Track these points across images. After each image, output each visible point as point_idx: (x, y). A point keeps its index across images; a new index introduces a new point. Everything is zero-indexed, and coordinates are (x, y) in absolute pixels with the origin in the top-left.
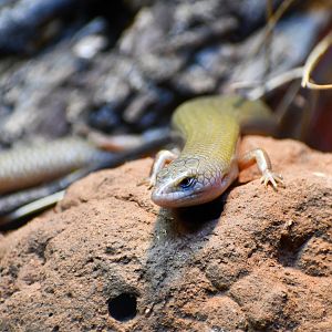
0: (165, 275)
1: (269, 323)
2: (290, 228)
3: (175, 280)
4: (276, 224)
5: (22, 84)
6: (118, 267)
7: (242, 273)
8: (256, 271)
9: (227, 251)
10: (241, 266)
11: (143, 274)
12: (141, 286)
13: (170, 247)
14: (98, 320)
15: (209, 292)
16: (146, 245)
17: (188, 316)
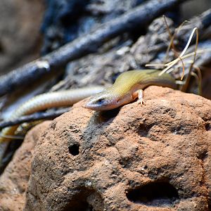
0: (91, 138)
1: (129, 158)
2: (144, 121)
3: (95, 140)
4: (138, 119)
5: (92, 65)
6: (73, 134)
7: (121, 138)
8: (127, 138)
9: (116, 129)
10: (121, 135)
11: (82, 137)
12: (81, 142)
13: (94, 127)
14: (64, 155)
15: (108, 146)
16: (85, 126)
17: (99, 154)
